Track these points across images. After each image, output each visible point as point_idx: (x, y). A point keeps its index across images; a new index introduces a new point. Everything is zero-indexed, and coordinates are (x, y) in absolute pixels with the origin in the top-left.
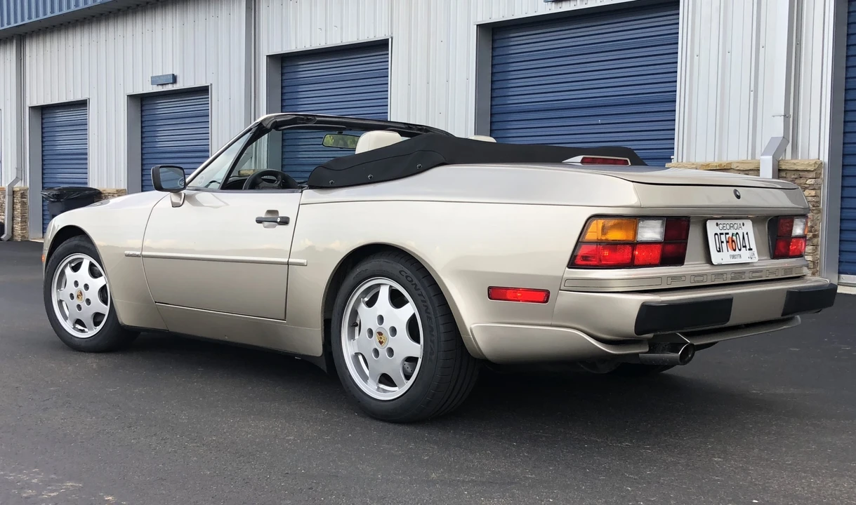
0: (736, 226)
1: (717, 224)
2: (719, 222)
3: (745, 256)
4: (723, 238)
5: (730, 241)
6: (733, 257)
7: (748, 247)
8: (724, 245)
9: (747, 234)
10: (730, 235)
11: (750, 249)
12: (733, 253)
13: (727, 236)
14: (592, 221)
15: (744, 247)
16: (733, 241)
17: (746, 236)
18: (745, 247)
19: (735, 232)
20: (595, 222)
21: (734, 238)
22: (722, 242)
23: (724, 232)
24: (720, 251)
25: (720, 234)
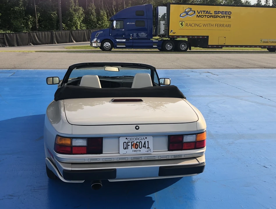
0: (140, 139)
1: (126, 139)
2: (128, 138)
3: (144, 151)
5: (135, 145)
6: (135, 151)
7: (147, 147)
9: (148, 142)
10: (135, 142)
11: (148, 148)
12: (136, 149)
13: (133, 143)
14: (57, 137)
15: (143, 147)
16: (136, 144)
17: (147, 143)
18: (145, 147)
19: (139, 141)
21: (138, 144)
22: (128, 145)
23: (131, 141)
24: (126, 149)
25: (128, 142)
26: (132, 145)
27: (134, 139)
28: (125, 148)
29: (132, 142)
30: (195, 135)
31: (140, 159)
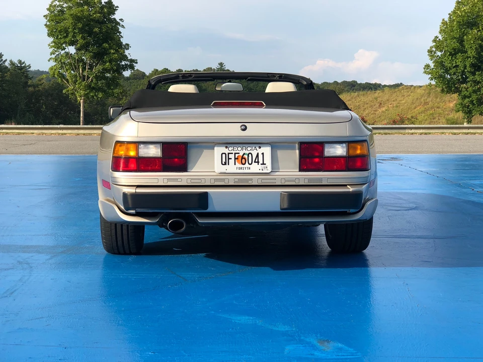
0: (249, 148)
1: (227, 147)
3: (255, 168)
4: (232, 156)
5: (240, 159)
6: (241, 168)
9: (263, 154)
10: (241, 154)
11: (263, 164)
13: (237, 155)
14: (117, 145)
15: (255, 162)
16: (243, 158)
17: (260, 156)
18: (258, 162)
19: (247, 152)
22: (229, 159)
23: (234, 152)
24: (225, 164)
25: (229, 154)
27: (240, 149)
28: (223, 163)
31: (250, 182)
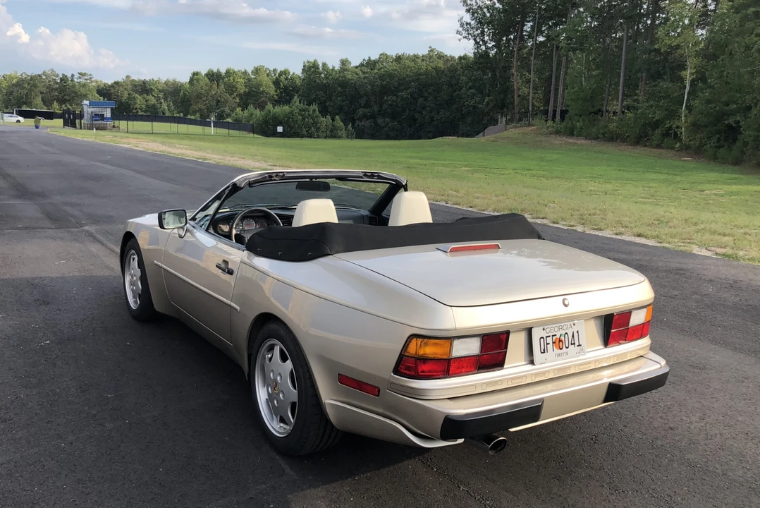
0: (565, 327)
1: (544, 329)
2: (545, 327)
4: (549, 340)
5: (557, 342)
6: (559, 355)
7: (577, 344)
8: (550, 346)
9: (578, 332)
10: (558, 336)
11: (579, 345)
12: (560, 351)
13: (554, 338)
14: (412, 339)
15: (572, 344)
16: (560, 341)
17: (576, 335)
18: (574, 344)
19: (564, 332)
20: (415, 339)
21: (562, 338)
22: (548, 344)
23: (551, 334)
24: (544, 352)
25: (547, 337)
26: (553, 343)
27: (556, 329)
28: (542, 351)
29: (553, 336)
30: (645, 310)
31: (568, 371)
